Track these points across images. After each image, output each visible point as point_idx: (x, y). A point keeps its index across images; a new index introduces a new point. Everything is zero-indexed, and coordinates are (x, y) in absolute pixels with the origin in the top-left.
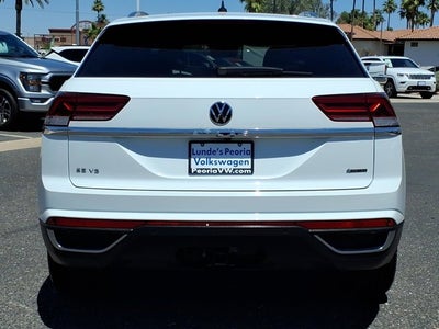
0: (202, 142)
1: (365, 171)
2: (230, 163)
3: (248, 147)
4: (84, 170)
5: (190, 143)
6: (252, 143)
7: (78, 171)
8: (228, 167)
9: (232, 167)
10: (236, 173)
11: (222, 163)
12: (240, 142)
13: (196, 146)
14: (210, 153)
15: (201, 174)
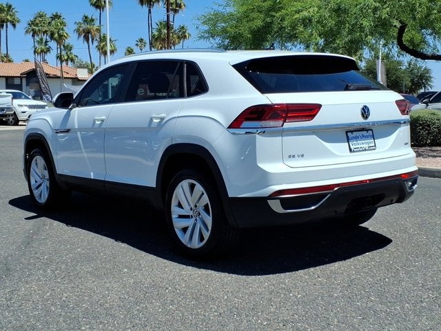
0: (352, 132)
2: (366, 143)
3: (370, 132)
4: (294, 156)
5: (347, 132)
6: (372, 130)
7: (290, 157)
8: (366, 146)
9: (367, 145)
10: (370, 149)
11: (363, 144)
12: (367, 130)
13: (349, 134)
14: (356, 138)
15: (356, 151)
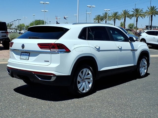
0: (23, 52)
1: (49, 61)
3: (29, 54)
6: (30, 53)
10: (26, 59)
11: (25, 57)
12: (28, 53)
13: (22, 53)
14: (23, 55)
15: (21, 59)
